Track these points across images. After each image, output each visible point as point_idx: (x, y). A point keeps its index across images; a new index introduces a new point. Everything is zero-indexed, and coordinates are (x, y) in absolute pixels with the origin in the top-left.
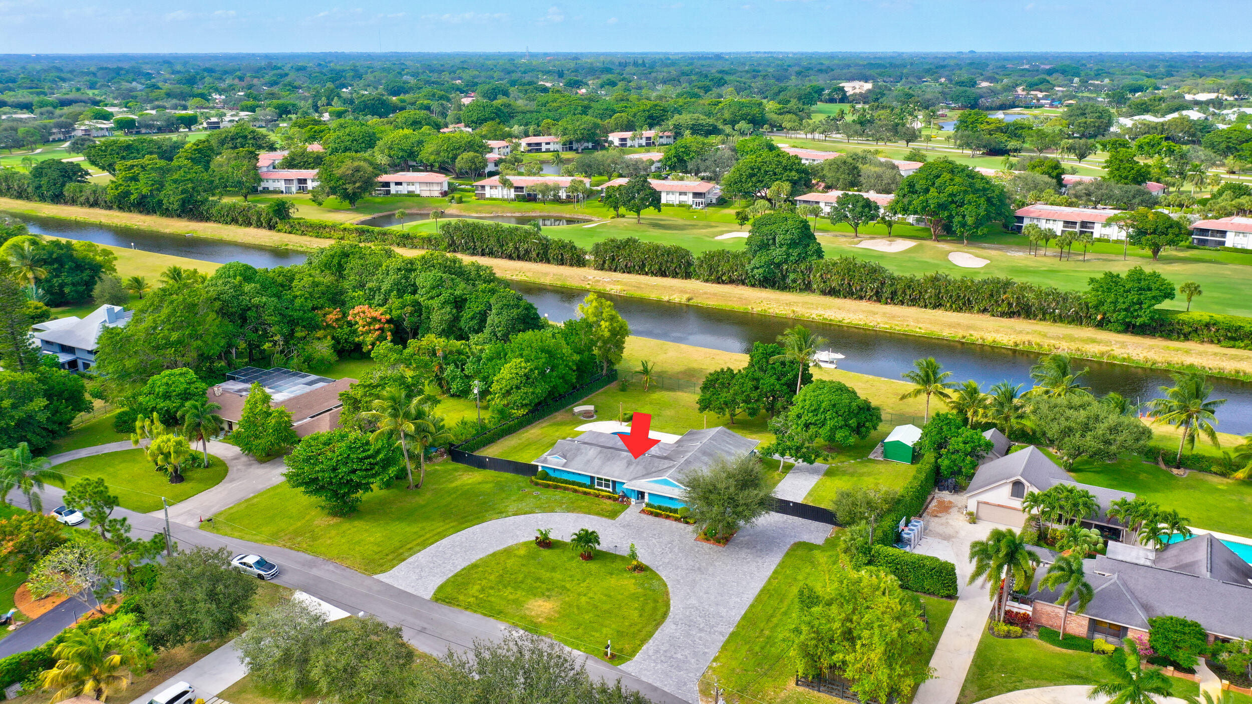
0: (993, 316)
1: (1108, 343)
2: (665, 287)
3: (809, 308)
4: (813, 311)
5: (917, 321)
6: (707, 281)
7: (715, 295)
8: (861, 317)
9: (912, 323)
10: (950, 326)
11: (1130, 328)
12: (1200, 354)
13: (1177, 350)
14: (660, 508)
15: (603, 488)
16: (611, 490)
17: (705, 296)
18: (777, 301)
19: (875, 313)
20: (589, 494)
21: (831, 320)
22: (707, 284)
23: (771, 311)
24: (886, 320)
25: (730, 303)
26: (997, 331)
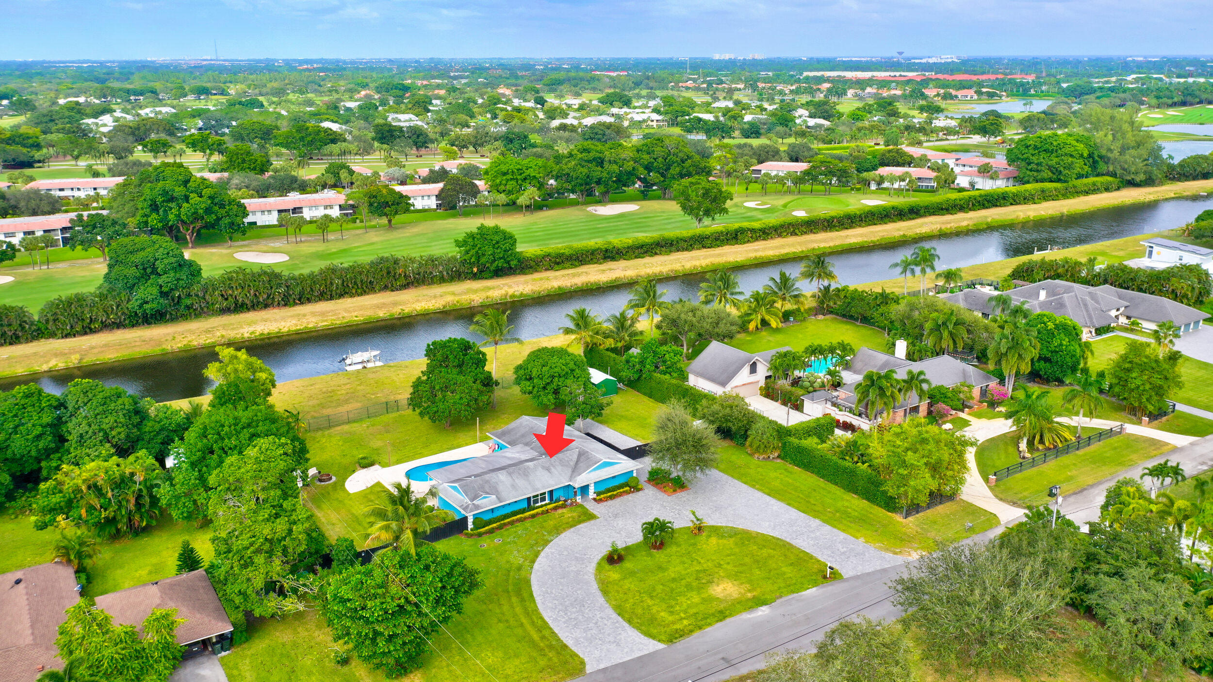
0: (392, 291)
1: (499, 287)
2: (27, 357)
3: (233, 329)
4: (241, 331)
5: (346, 310)
6: (67, 336)
7: (107, 346)
8: (294, 322)
9: (346, 315)
10: (379, 307)
11: (498, 273)
12: (556, 278)
13: (541, 279)
14: (608, 490)
15: (540, 504)
16: (547, 501)
17: (95, 351)
18: (192, 332)
19: (304, 315)
20: (537, 514)
21: (269, 334)
22: (68, 340)
23: (195, 343)
24: (320, 318)
25: (138, 349)
26: (418, 301)
